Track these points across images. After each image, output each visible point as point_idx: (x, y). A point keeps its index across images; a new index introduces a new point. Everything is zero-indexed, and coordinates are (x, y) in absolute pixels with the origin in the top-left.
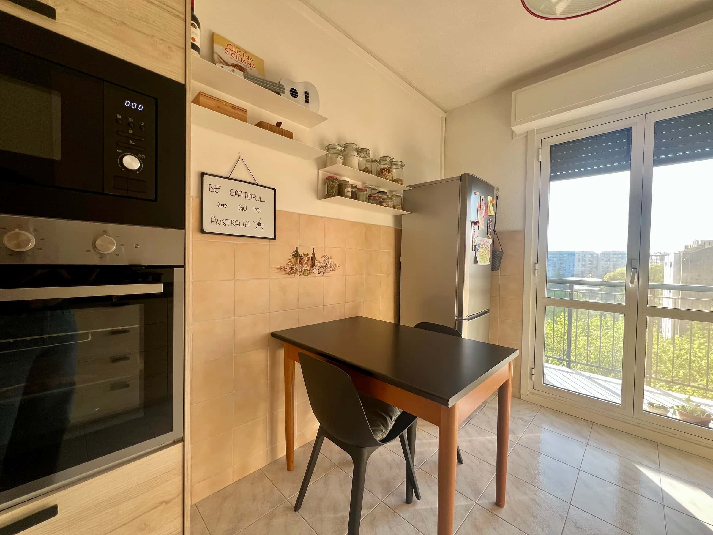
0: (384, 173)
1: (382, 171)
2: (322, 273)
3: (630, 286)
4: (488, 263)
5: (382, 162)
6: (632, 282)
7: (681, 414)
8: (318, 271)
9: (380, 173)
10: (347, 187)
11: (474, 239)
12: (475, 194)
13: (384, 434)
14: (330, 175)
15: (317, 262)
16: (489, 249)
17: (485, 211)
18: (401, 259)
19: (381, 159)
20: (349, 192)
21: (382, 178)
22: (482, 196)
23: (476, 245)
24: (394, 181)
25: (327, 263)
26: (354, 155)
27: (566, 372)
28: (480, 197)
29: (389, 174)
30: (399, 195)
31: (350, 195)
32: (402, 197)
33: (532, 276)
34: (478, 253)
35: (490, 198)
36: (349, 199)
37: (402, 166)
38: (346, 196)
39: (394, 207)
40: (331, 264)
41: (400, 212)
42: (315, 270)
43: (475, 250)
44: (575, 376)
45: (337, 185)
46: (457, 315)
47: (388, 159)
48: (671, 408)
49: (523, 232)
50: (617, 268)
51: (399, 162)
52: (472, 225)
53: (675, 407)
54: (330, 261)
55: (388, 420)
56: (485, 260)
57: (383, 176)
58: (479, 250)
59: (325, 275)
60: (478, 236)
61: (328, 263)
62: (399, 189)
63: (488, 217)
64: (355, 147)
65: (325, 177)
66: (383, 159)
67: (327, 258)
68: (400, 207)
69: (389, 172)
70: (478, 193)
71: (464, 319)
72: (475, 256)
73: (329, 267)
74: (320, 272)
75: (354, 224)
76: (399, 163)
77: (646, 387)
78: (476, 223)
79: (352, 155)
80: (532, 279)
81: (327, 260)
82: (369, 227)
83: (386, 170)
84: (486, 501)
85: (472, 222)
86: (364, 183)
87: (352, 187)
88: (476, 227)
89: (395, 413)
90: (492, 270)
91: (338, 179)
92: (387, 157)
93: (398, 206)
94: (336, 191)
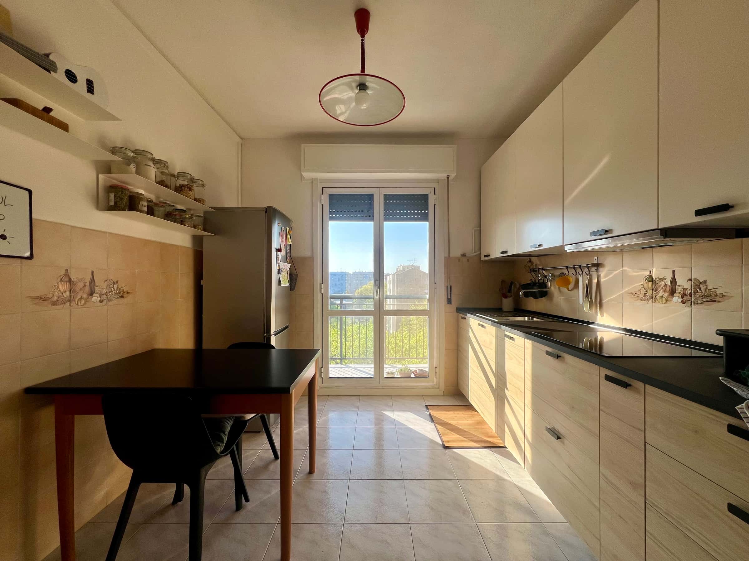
0: (184, 190)
1: (181, 187)
2: (105, 302)
3: (376, 297)
4: (288, 285)
5: (181, 178)
6: (377, 295)
7: (400, 374)
8: (99, 299)
9: (179, 189)
10: (143, 201)
11: (278, 264)
12: (278, 225)
13: (222, 447)
14: (117, 183)
15: (98, 288)
16: (288, 273)
17: (285, 240)
18: (202, 282)
19: (179, 175)
20: (145, 206)
21: (182, 194)
22: (283, 227)
23: (279, 269)
24: (195, 200)
25: (112, 289)
26: (151, 166)
27: (340, 368)
28: (282, 228)
29: (191, 193)
30: (201, 215)
31: (146, 210)
32: (203, 217)
33: (319, 293)
34: (281, 276)
35: (288, 229)
36: (145, 214)
37: (203, 185)
38: (141, 211)
39: (195, 227)
40: (117, 290)
41: (200, 232)
42: (96, 298)
43: (279, 274)
44: (346, 369)
45: (127, 197)
46: (266, 332)
47: (189, 176)
48: (396, 372)
49: (312, 258)
50: (363, 285)
51: (200, 181)
52: (276, 252)
53: (398, 371)
54: (115, 286)
55: (222, 435)
56: (285, 283)
57: (183, 193)
58: (282, 273)
59: (110, 303)
60: (280, 262)
61: (114, 289)
62: (200, 209)
63: (287, 245)
64: (151, 156)
65: (109, 184)
66: (181, 175)
67: (112, 282)
68: (202, 228)
69: (190, 190)
70: (280, 224)
71: (272, 335)
72: (279, 278)
73: (115, 294)
74: (103, 300)
75: (146, 243)
76: (201, 183)
77: (385, 366)
78: (279, 250)
79: (148, 165)
80: (320, 295)
81: (111, 286)
82: (164, 247)
83: (186, 187)
84: (302, 475)
85: (276, 249)
86: (158, 197)
87: (148, 201)
88: (279, 253)
89: (227, 428)
90: (290, 291)
91: (129, 190)
92: (187, 173)
93: (199, 227)
94: (126, 203)
